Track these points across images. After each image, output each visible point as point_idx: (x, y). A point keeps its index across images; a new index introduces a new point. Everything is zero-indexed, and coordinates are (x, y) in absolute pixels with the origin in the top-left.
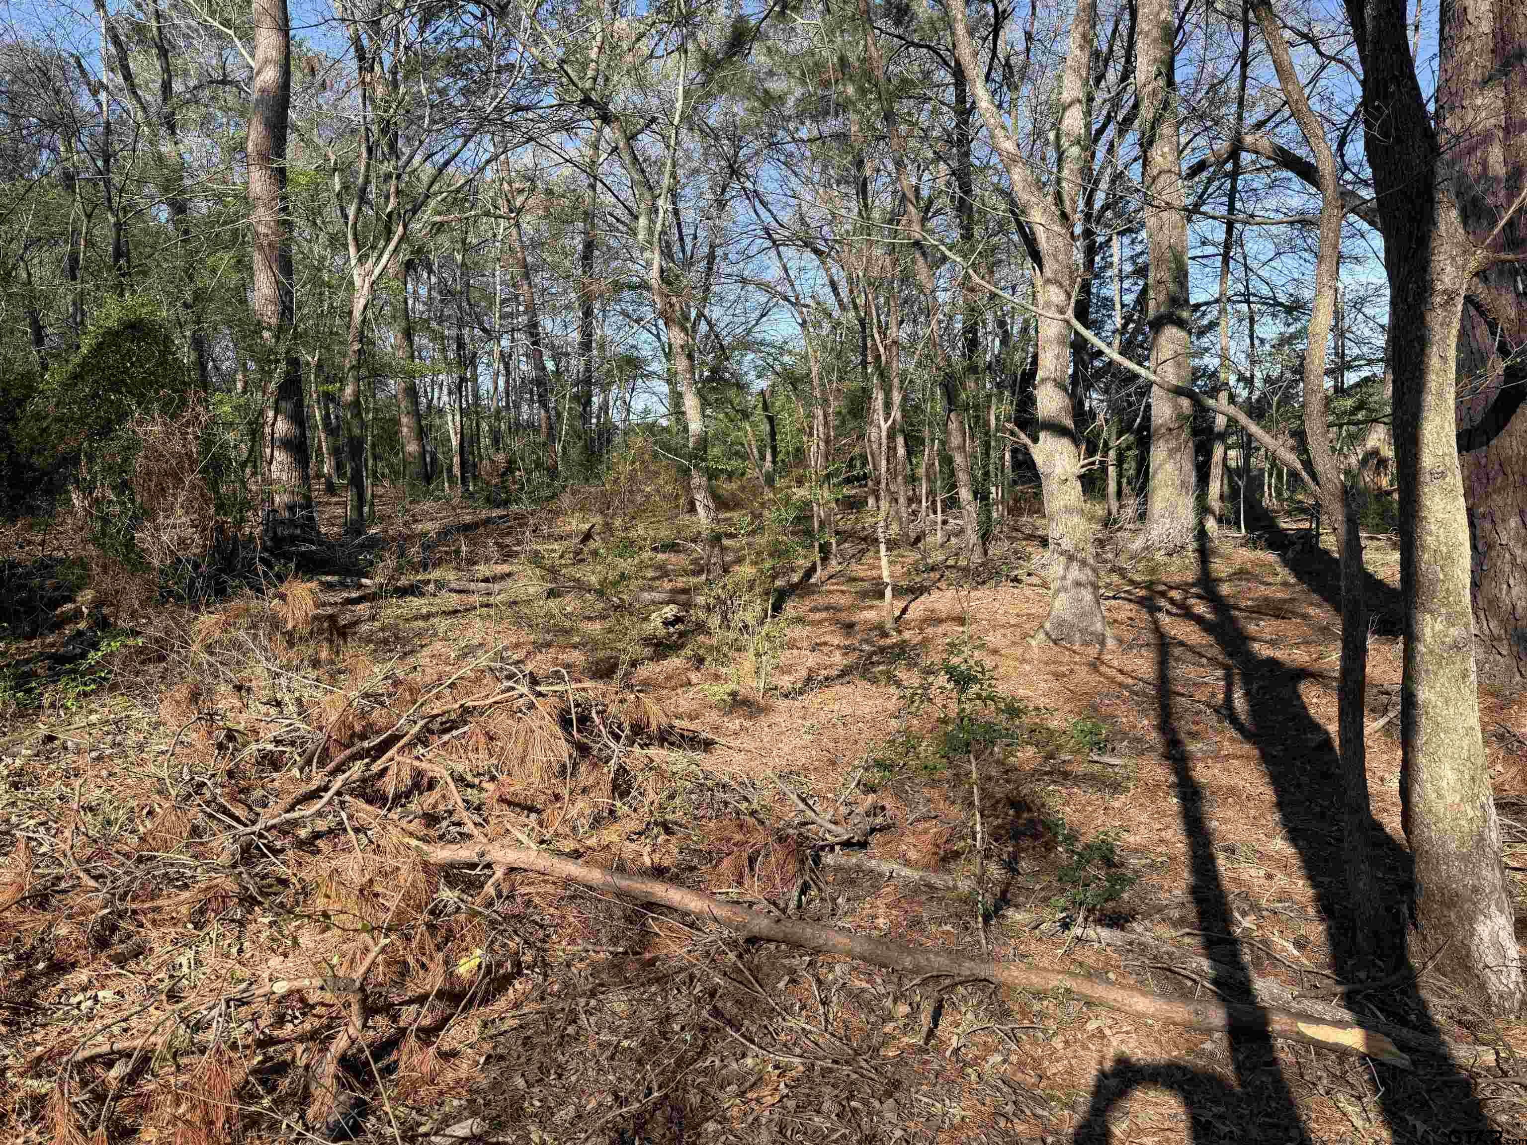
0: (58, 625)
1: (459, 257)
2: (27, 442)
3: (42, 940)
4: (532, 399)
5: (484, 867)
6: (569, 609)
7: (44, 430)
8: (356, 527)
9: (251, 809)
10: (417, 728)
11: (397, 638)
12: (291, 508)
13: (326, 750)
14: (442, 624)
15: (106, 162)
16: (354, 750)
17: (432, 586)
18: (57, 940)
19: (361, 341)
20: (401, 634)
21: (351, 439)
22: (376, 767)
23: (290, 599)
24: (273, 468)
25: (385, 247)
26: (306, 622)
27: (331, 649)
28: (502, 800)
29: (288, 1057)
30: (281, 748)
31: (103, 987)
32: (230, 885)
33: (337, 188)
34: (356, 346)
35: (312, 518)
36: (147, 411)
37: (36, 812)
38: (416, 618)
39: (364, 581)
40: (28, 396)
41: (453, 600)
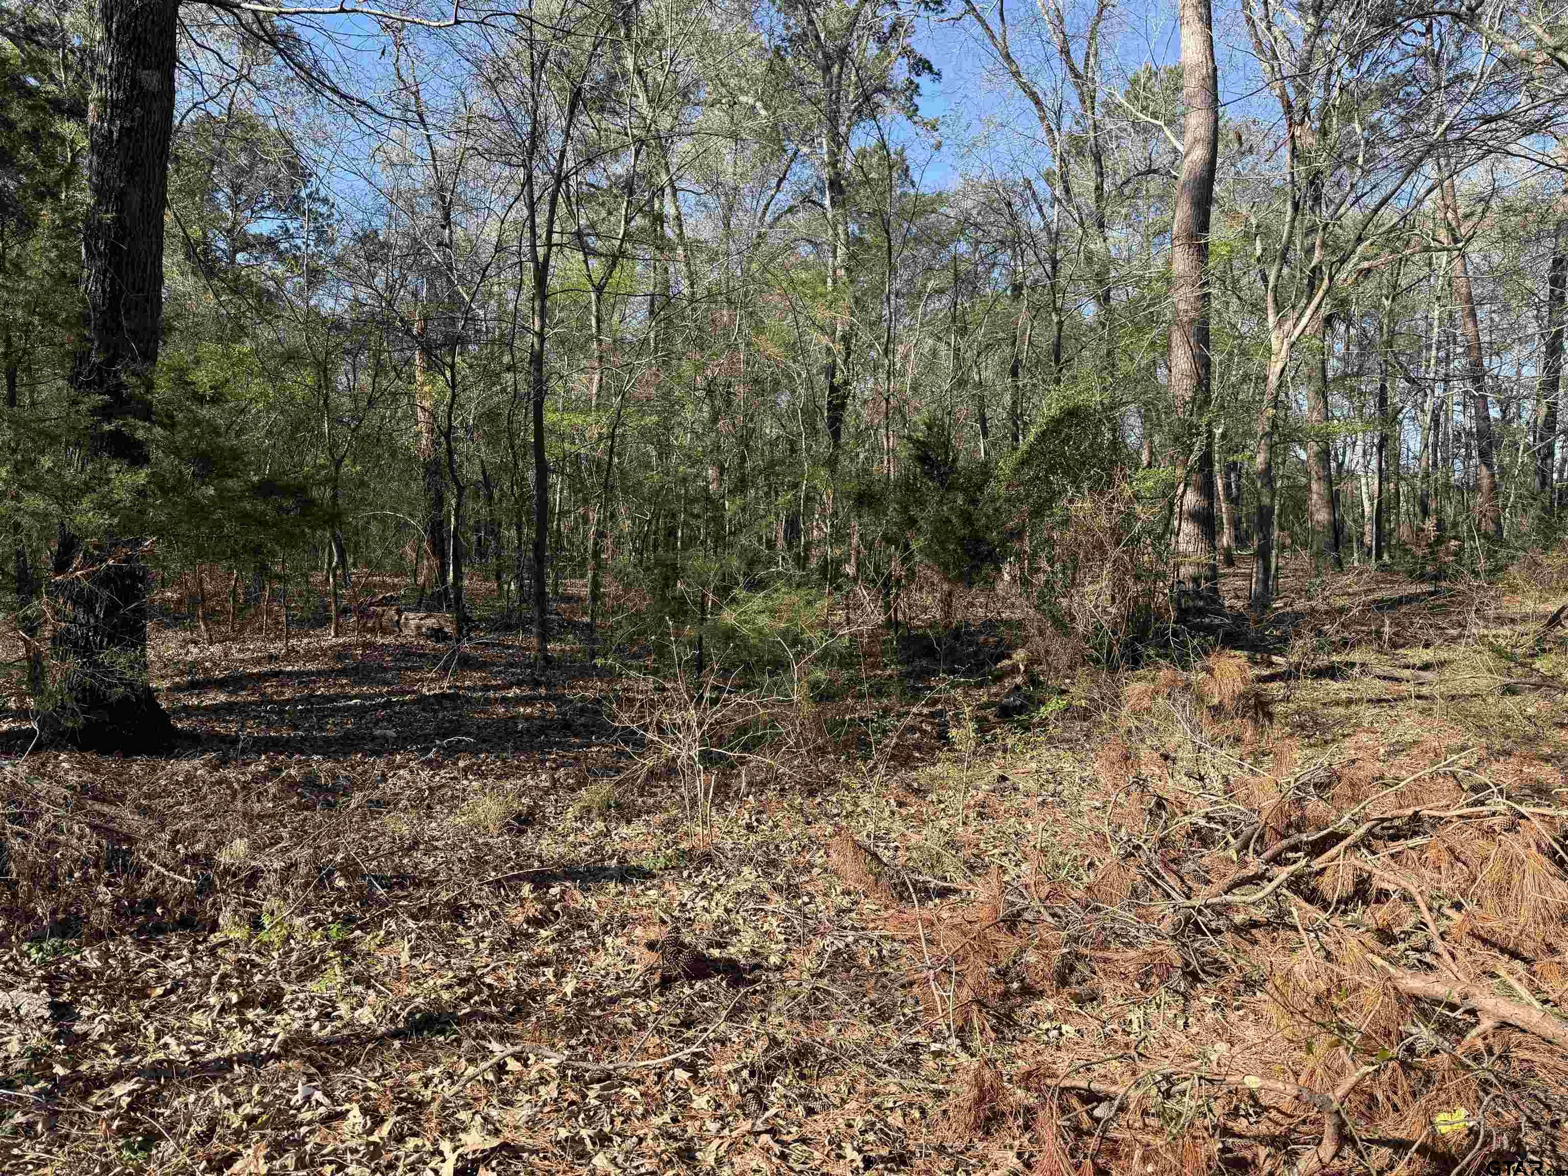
0: (998, 678)
1: (1387, 303)
2: (984, 521)
3: (1015, 962)
4: (1469, 456)
5: (1466, 1012)
6: (1530, 711)
7: (996, 510)
8: (1261, 602)
9: (1183, 881)
10: (1362, 830)
11: (1316, 723)
12: (1195, 580)
13: (1261, 837)
14: (1368, 713)
15: (1054, 268)
16: (1292, 841)
17: (1357, 669)
18: (1028, 966)
19: (1275, 407)
20: (1320, 720)
21: (1261, 508)
22: (1317, 865)
23: (1217, 673)
24: (1180, 539)
25: (1306, 307)
26: (1233, 699)
27: (1256, 729)
28: (1473, 934)
29: (1249, 1155)
30: (1213, 825)
31: (1066, 1022)
32: (1174, 955)
33: (1259, 252)
34: (1271, 412)
35: (1215, 591)
36: (1078, 489)
37: (997, 843)
38: (1337, 704)
39: (1275, 658)
40: (986, 481)
41: (1379, 688)
